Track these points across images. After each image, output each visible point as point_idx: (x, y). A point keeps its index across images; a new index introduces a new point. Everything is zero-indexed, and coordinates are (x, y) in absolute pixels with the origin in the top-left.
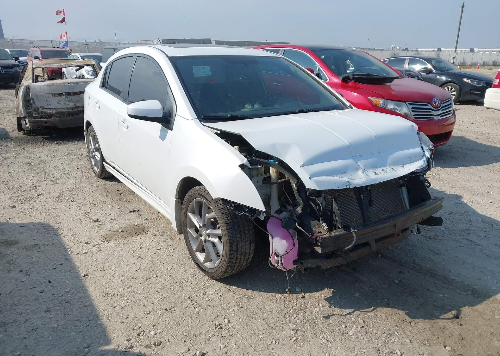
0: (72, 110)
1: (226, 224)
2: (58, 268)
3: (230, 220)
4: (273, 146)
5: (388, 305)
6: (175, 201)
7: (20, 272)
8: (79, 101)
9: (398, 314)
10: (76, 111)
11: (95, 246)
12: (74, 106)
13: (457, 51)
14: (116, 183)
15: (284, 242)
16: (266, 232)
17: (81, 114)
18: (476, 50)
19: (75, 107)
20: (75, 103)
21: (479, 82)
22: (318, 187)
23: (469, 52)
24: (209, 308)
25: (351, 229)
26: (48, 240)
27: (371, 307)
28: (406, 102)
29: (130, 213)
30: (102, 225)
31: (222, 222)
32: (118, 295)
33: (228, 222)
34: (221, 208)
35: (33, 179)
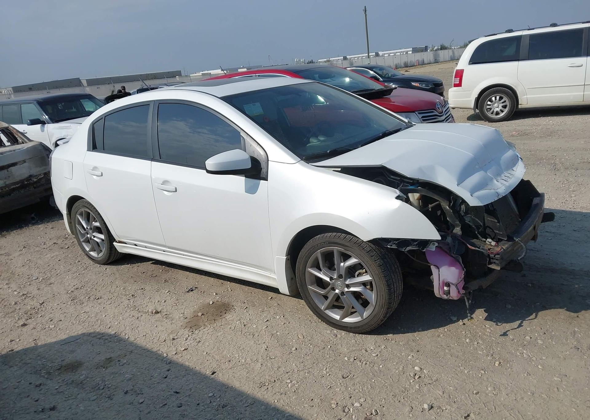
0: (2, 190)
1: (379, 266)
2: (168, 375)
3: (382, 261)
4: (420, 170)
5: (544, 308)
6: (286, 258)
7: (126, 394)
8: (9, 177)
9: (562, 313)
10: (7, 190)
11: (186, 340)
12: (4, 184)
13: (371, 56)
14: (130, 265)
15: (453, 269)
16: (427, 264)
17: (13, 193)
18: (381, 53)
19: (6, 185)
20: (5, 181)
21: (427, 84)
22: (482, 202)
23: (374, 57)
24: (386, 362)
25: (515, 238)
26: (119, 350)
27: (532, 314)
28: (416, 112)
29: (188, 294)
30: (169, 315)
31: (373, 265)
32: (275, 381)
33: (381, 264)
34: (368, 250)
35: (11, 287)
